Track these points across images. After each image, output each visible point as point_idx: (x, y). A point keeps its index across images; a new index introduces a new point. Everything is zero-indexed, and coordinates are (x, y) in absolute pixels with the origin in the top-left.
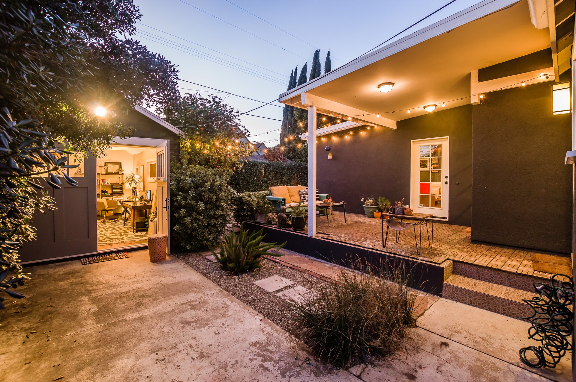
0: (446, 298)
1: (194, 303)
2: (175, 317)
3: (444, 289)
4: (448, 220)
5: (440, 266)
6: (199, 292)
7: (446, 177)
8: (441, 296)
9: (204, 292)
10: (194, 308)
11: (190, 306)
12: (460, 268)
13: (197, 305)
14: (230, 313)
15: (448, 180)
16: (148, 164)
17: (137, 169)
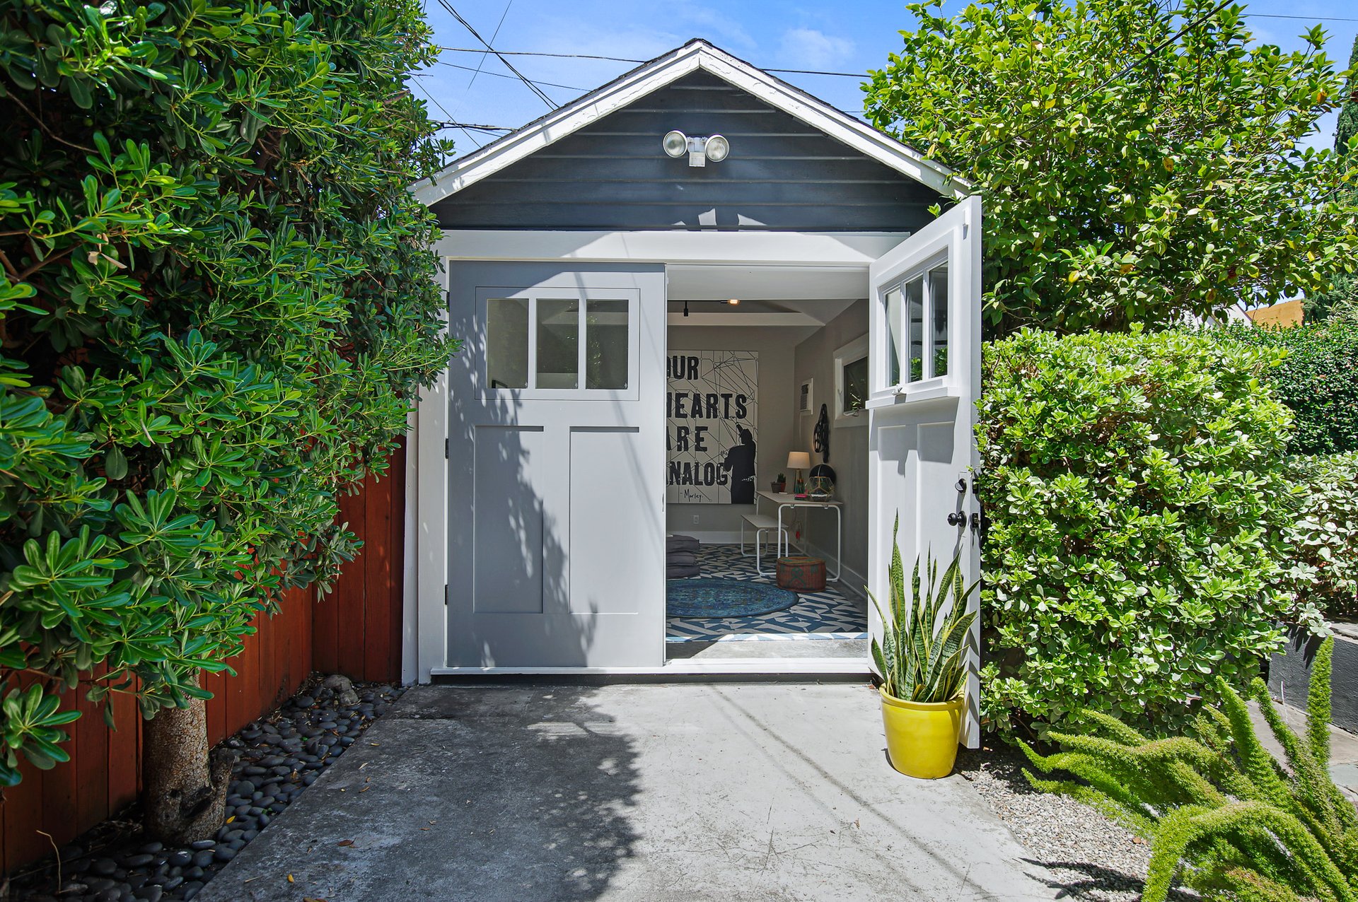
16: (839, 364)
17: (805, 389)
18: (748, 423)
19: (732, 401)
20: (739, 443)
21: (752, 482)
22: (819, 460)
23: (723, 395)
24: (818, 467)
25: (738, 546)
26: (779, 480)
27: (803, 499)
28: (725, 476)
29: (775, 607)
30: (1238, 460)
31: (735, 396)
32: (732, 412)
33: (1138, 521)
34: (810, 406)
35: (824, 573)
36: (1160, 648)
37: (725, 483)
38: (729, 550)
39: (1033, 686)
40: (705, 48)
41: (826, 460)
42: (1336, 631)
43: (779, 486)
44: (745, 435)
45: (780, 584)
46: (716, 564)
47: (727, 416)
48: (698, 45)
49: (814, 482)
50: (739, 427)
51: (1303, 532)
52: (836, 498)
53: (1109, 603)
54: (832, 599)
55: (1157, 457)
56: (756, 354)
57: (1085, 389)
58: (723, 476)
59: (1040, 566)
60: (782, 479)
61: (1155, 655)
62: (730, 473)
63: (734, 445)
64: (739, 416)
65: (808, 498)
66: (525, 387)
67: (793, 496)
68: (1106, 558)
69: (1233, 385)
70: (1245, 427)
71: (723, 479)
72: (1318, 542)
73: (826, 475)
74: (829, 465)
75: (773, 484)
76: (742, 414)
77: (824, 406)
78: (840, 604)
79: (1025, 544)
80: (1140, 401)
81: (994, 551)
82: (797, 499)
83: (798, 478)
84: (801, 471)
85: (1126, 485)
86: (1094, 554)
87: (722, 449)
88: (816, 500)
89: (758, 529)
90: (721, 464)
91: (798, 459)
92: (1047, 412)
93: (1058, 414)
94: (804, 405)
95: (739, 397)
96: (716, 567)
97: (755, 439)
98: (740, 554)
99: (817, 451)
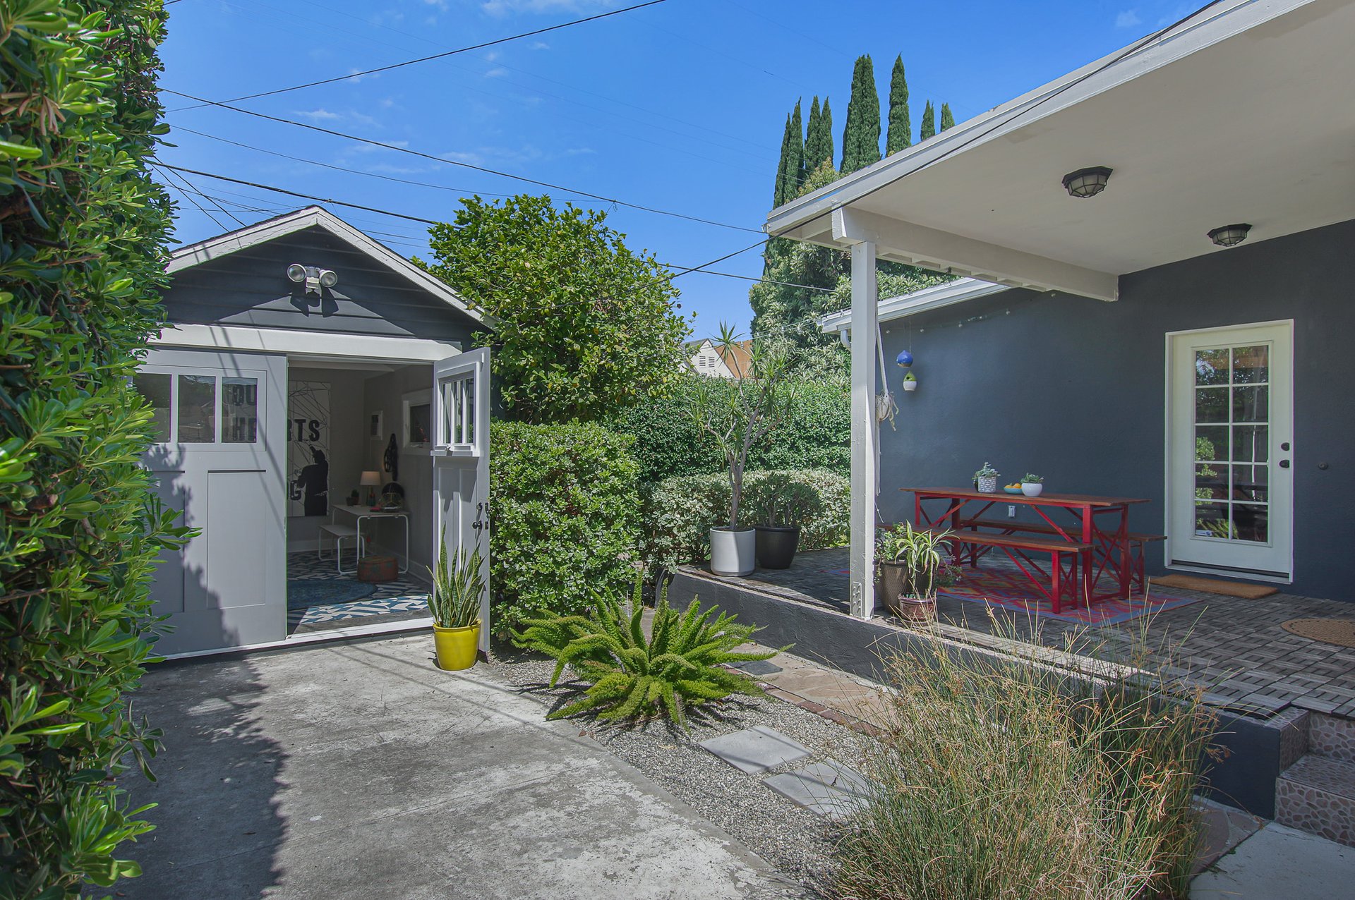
0: (1287, 824)
1: (543, 790)
2: (498, 823)
3: (1278, 797)
4: (1291, 580)
5: (1267, 724)
6: (552, 761)
7: (1285, 447)
8: (1270, 817)
9: (567, 760)
10: (543, 802)
11: (534, 795)
12: (1334, 735)
13: (551, 796)
14: (643, 822)
15: (1289, 456)
16: (406, 405)
17: (375, 419)
18: (322, 445)
19: (306, 426)
20: (312, 462)
21: (325, 497)
22: (389, 479)
23: (297, 421)
24: (389, 485)
25: (315, 553)
26: (352, 495)
27: (377, 511)
28: (299, 492)
29: (359, 595)
30: (614, 490)
31: (308, 421)
32: (306, 435)
33: (566, 522)
34: (380, 432)
35: (397, 569)
36: (579, 582)
37: (299, 498)
38: (305, 557)
39: (524, 610)
40: (321, 212)
41: (395, 478)
42: (680, 570)
43: (353, 500)
44: (318, 455)
45: (361, 579)
46: (297, 569)
47: (300, 439)
48: (316, 209)
49: (387, 498)
50: (312, 448)
51: (666, 520)
52: (405, 509)
53: (555, 562)
54: (404, 586)
55: (576, 491)
56: (329, 386)
57: (543, 457)
58: (297, 492)
59: (523, 547)
60: (355, 494)
61: (577, 586)
62: (304, 489)
63: (307, 464)
64: (312, 438)
65: (381, 510)
66: (170, 441)
67: (369, 508)
68: (553, 541)
69: (612, 454)
70: (615, 474)
71: (296, 495)
72: (672, 524)
73: (395, 492)
74: (398, 482)
75: (348, 499)
76: (315, 436)
77: (393, 435)
78: (410, 589)
79: (516, 537)
80: (568, 463)
81: (501, 542)
82: (372, 511)
83: (370, 493)
84: (372, 487)
85: (562, 504)
86: (547, 539)
87: (295, 468)
88: (388, 511)
89: (338, 537)
90: (295, 482)
91: (369, 477)
92: (523, 470)
93: (529, 471)
94: (374, 432)
95: (312, 422)
96: (299, 572)
97: (327, 458)
98: (318, 559)
99: (387, 471)
